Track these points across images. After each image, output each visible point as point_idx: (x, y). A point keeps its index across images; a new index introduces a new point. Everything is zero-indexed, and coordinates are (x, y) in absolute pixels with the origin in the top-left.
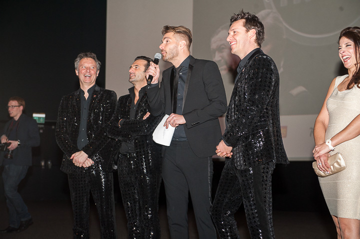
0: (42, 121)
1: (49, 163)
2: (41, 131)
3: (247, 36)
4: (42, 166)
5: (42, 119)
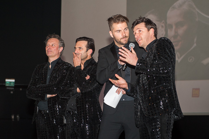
0: (13, 85)
1: (18, 116)
2: (12, 92)
3: (149, 34)
4: (12, 119)
5: (12, 83)
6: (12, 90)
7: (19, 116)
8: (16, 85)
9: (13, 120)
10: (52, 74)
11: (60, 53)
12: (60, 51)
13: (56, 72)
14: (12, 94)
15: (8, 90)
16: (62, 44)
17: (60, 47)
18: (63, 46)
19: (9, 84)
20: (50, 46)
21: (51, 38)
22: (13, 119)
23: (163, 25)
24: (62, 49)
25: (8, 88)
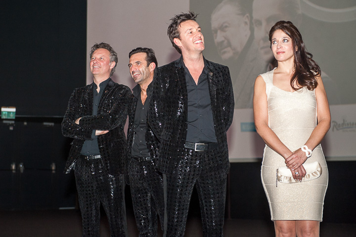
0: (12, 116)
1: (21, 166)
2: (11, 128)
4: (12, 170)
5: (12, 113)
6: (12, 125)
7: (24, 165)
8: (17, 116)
9: (14, 172)
10: (101, 101)
11: (110, 70)
12: (111, 68)
13: (108, 98)
14: (11, 131)
15: (6, 124)
16: (114, 57)
17: (111, 61)
18: (116, 60)
19: (6, 115)
20: (97, 59)
21: (98, 48)
22: (14, 170)
23: (247, 20)
24: (113, 64)
25: (4, 122)
